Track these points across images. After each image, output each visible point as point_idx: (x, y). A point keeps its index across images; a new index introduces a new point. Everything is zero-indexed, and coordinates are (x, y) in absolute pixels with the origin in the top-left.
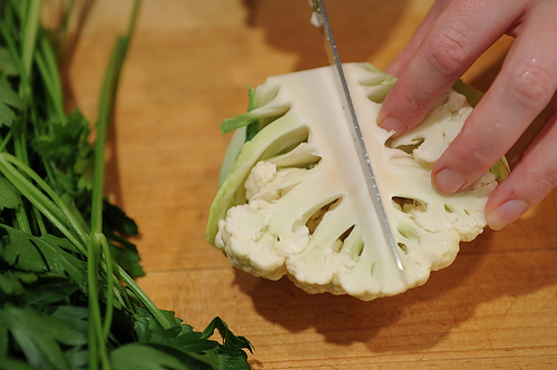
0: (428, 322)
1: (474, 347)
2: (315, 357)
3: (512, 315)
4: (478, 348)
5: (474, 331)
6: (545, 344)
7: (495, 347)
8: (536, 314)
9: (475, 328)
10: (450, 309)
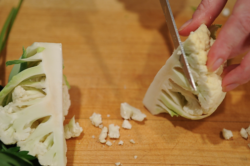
0: (138, 150)
1: (157, 163)
2: (85, 162)
3: (176, 149)
4: (159, 163)
5: (158, 155)
6: (189, 163)
7: (166, 163)
8: (186, 150)
9: (159, 154)
10: (149, 145)
